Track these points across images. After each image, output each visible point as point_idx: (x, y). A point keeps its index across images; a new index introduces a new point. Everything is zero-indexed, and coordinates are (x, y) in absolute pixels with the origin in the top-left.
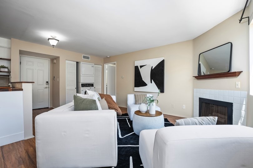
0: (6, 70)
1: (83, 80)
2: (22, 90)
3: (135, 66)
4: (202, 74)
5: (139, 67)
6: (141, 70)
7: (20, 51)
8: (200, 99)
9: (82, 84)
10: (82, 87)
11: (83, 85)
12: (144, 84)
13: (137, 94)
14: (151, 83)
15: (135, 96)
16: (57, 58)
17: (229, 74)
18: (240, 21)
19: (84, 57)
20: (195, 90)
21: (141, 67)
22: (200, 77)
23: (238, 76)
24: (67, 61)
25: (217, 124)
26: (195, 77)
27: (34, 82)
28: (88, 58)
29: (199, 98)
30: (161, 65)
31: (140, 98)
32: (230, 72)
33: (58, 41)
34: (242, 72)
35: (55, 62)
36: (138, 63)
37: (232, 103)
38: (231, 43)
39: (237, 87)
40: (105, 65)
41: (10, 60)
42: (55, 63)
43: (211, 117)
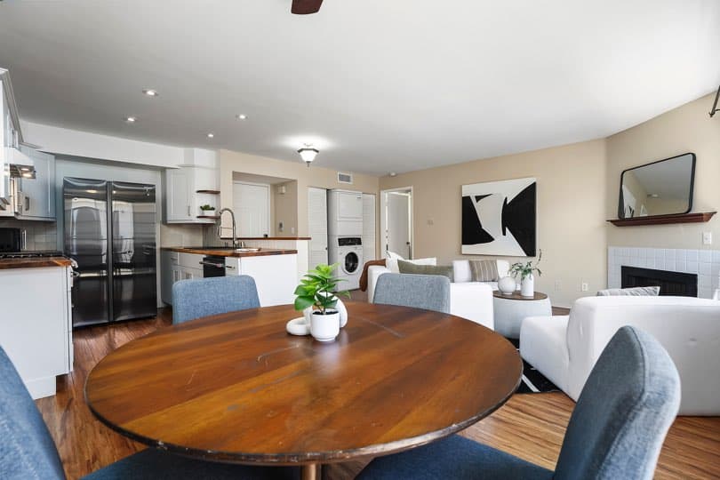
0: (211, 213)
1: (342, 231)
2: (295, 252)
3: (463, 198)
4: (628, 215)
5: (474, 200)
6: (479, 207)
7: (234, 173)
8: (624, 269)
9: (339, 240)
10: (340, 245)
11: (343, 242)
12: (487, 238)
13: (474, 259)
14: (504, 234)
15: (471, 264)
16: (290, 184)
17: (690, 217)
18: (712, 115)
19: (342, 178)
20: (611, 249)
21: (478, 198)
22: (622, 221)
23: (707, 220)
24: (311, 190)
25: (660, 295)
26: (612, 221)
27: (309, 239)
28: (348, 179)
29: (622, 267)
30: (529, 195)
31: (484, 267)
32: (691, 213)
33: (317, 151)
34: (715, 213)
35: (284, 191)
36: (470, 191)
37: (696, 275)
38: (694, 155)
39: (705, 242)
40: (382, 193)
41: (217, 193)
42: (282, 194)
43: (650, 288)
